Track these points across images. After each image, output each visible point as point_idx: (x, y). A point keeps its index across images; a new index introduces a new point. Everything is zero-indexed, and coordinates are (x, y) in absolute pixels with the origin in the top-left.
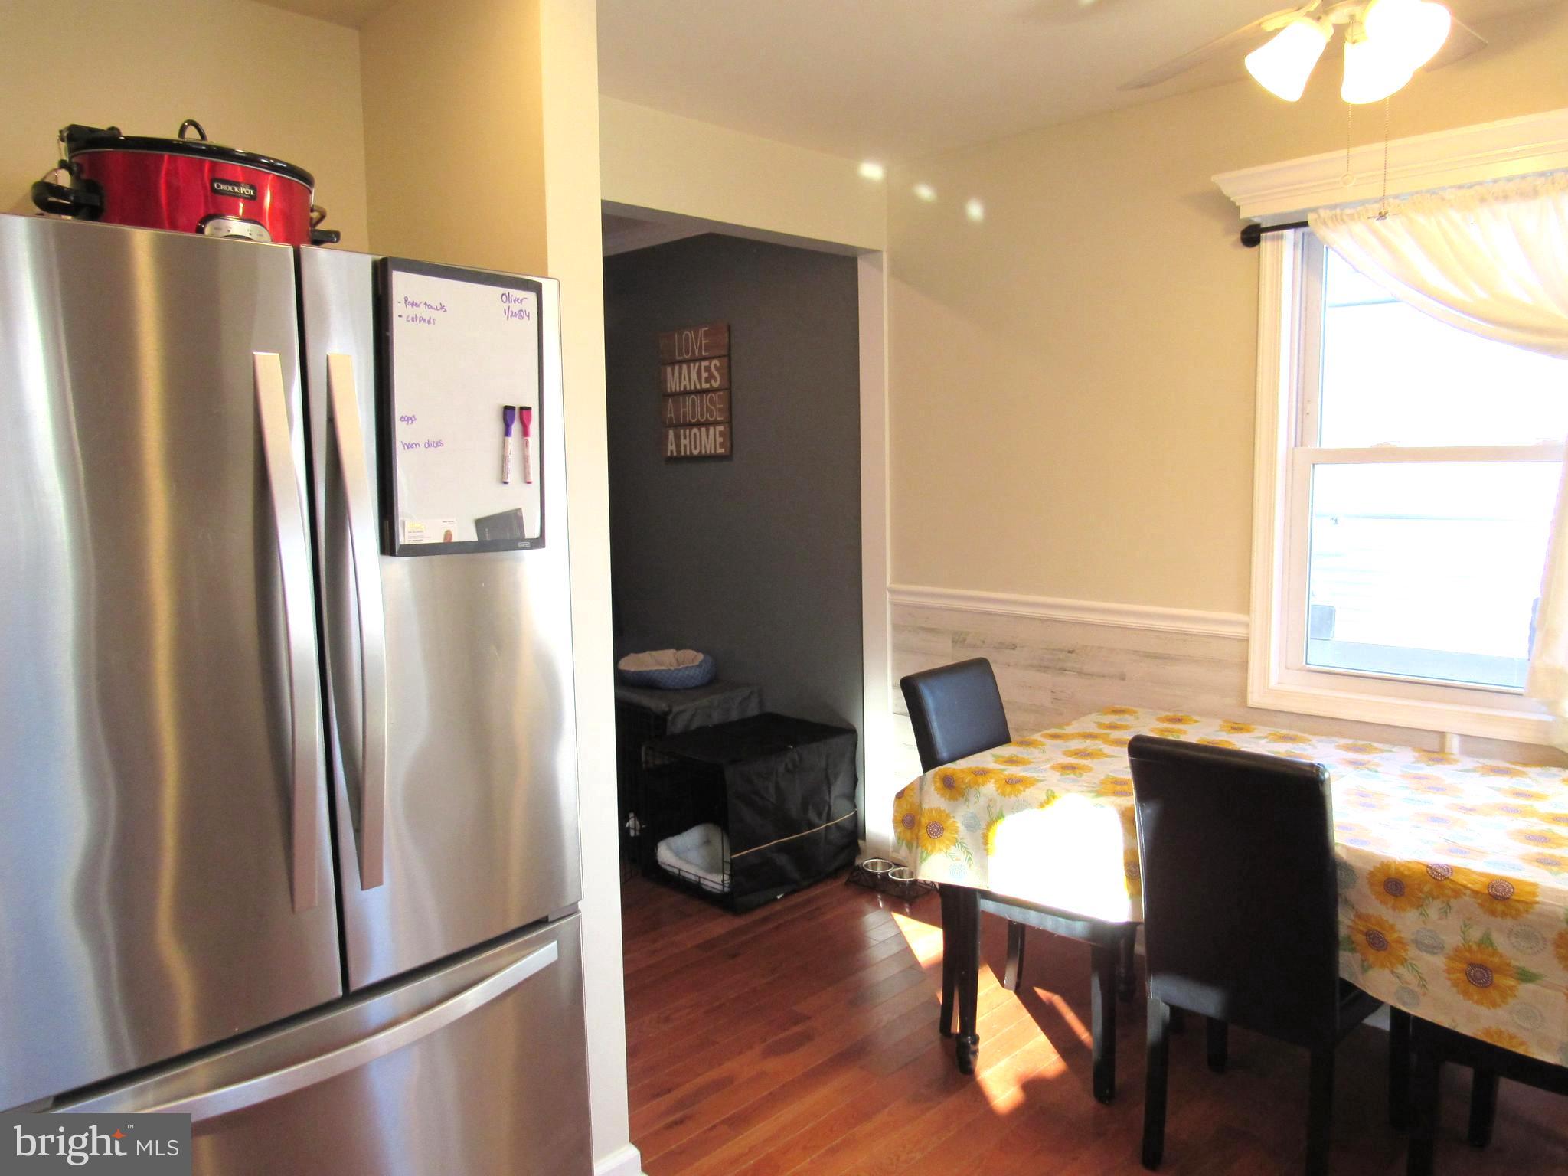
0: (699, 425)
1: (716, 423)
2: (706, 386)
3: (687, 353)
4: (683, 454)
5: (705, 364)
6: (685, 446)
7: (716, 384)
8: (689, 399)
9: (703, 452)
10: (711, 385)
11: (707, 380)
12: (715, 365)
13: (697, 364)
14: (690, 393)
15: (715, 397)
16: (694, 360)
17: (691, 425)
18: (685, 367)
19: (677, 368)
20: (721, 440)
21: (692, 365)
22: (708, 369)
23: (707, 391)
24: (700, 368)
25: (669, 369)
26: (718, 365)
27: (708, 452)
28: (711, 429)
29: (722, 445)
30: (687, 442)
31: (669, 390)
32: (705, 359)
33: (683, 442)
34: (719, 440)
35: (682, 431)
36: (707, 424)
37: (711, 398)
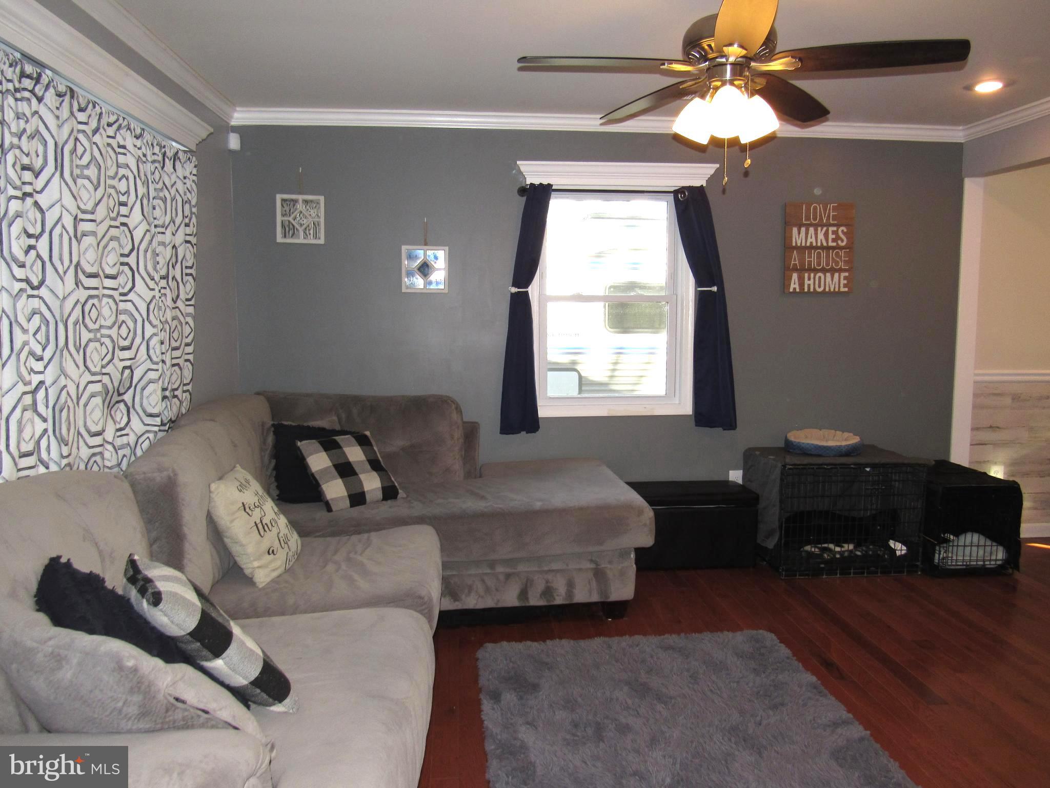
0: (824, 271)
1: (840, 270)
2: (831, 244)
3: (815, 219)
4: (806, 290)
5: (831, 229)
6: (809, 285)
7: (843, 244)
8: (814, 254)
9: (827, 289)
10: (838, 244)
11: (833, 240)
12: (843, 231)
13: (825, 229)
14: (816, 248)
15: (842, 253)
16: (822, 226)
17: (816, 271)
18: (812, 230)
19: (803, 229)
20: (845, 282)
21: (819, 229)
22: (834, 233)
23: (833, 248)
24: (827, 231)
25: (795, 230)
26: (845, 230)
27: (832, 290)
28: (836, 275)
29: (845, 286)
30: (811, 282)
31: (794, 244)
32: (833, 225)
33: (807, 282)
34: (843, 282)
35: (806, 275)
36: (833, 271)
37: (837, 254)
